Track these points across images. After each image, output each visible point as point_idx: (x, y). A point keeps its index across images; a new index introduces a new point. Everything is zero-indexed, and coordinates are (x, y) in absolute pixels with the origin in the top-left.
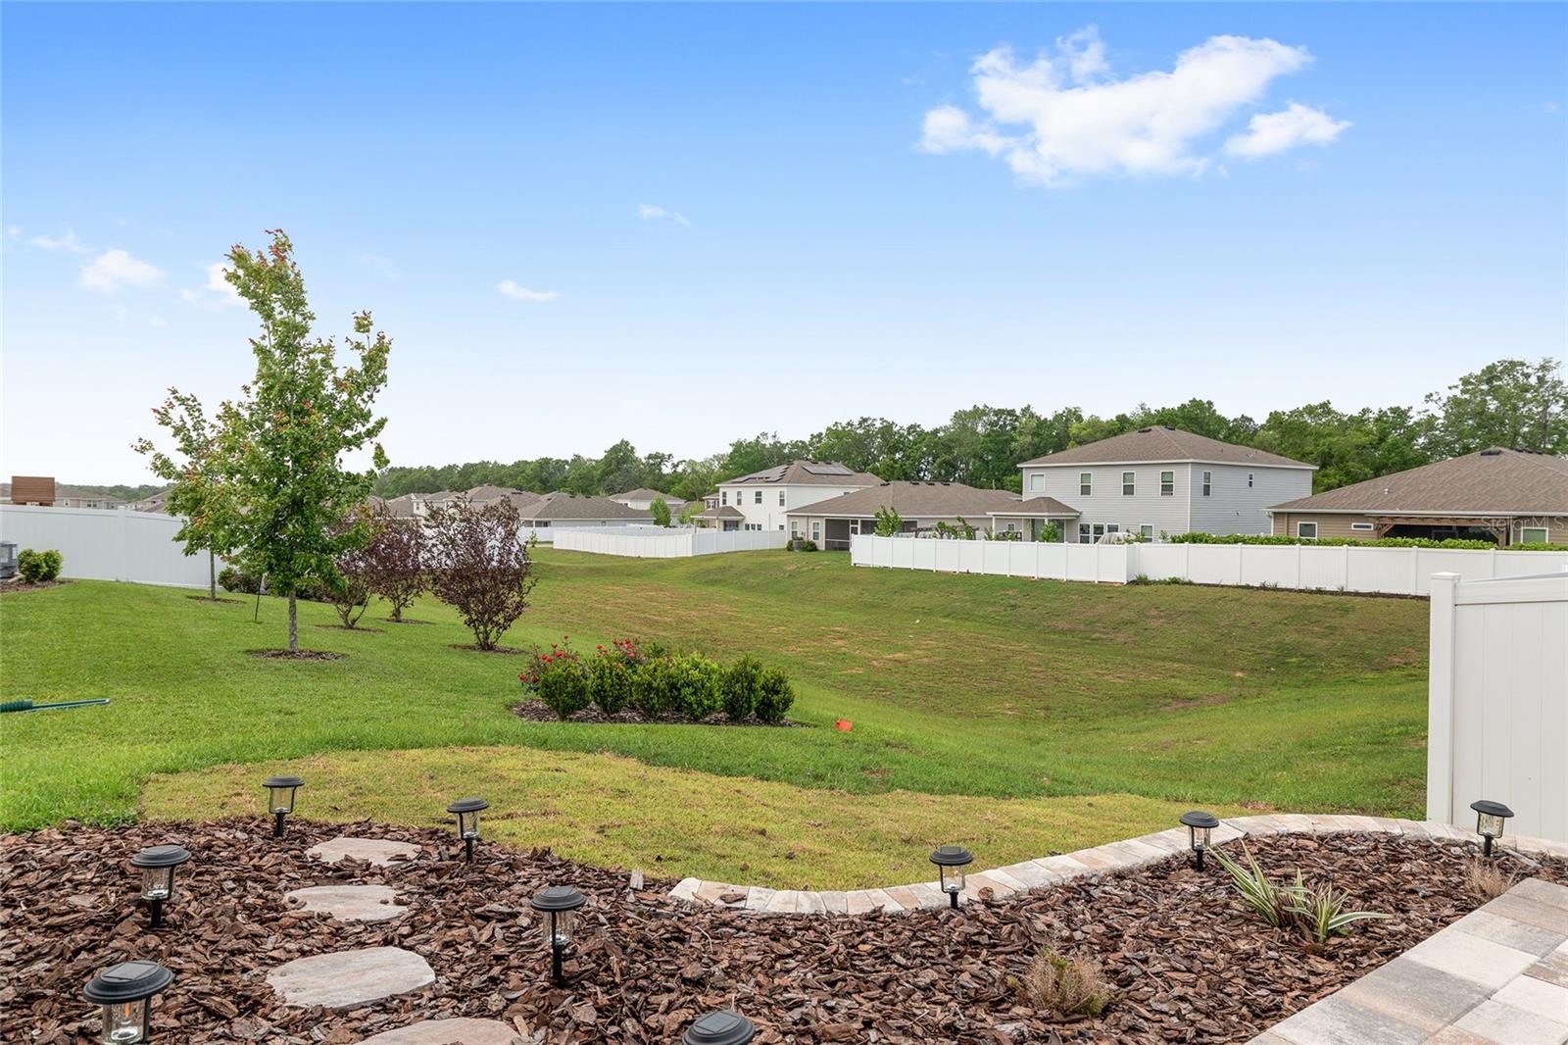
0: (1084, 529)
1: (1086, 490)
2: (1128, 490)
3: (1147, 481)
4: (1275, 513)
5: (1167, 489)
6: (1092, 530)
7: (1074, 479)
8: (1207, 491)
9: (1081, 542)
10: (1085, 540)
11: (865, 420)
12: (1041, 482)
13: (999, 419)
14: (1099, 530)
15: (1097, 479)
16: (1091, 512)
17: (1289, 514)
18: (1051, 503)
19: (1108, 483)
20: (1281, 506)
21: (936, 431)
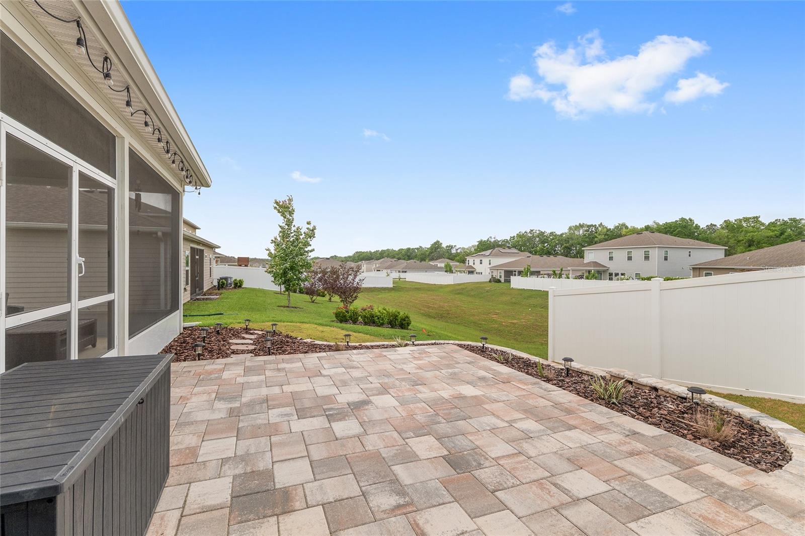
0: (611, 274)
1: (611, 258)
2: (630, 258)
3: (638, 254)
4: (693, 268)
5: (647, 258)
6: (614, 275)
7: (606, 254)
8: (666, 259)
9: (609, 280)
10: (611, 279)
11: (532, 231)
12: (592, 255)
13: (589, 229)
14: (617, 275)
15: (615, 254)
16: (613, 267)
17: (700, 268)
18: (596, 264)
19: (620, 256)
20: (696, 265)
21: (562, 235)
